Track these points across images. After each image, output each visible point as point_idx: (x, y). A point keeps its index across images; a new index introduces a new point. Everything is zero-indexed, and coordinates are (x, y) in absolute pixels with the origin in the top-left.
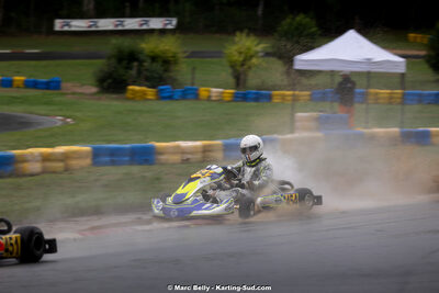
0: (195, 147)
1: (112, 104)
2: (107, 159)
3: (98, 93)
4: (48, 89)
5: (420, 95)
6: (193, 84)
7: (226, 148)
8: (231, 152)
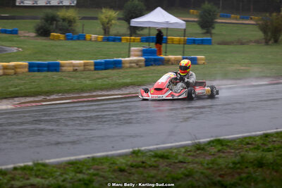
0: (80, 64)
1: (43, 42)
2: (36, 69)
3: (36, 36)
4: (11, 33)
5: (194, 40)
6: (83, 33)
7: (96, 64)
8: (98, 66)
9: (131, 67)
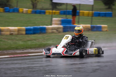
0: (15, 29)
5: (99, 13)
6: (17, 7)
7: (27, 30)
8: (28, 32)
9: (53, 32)
